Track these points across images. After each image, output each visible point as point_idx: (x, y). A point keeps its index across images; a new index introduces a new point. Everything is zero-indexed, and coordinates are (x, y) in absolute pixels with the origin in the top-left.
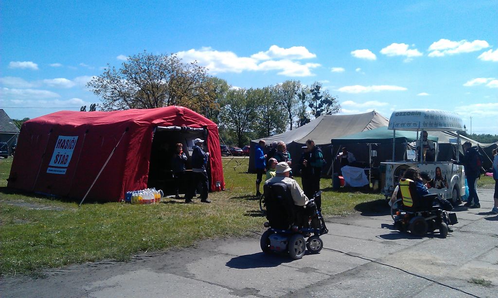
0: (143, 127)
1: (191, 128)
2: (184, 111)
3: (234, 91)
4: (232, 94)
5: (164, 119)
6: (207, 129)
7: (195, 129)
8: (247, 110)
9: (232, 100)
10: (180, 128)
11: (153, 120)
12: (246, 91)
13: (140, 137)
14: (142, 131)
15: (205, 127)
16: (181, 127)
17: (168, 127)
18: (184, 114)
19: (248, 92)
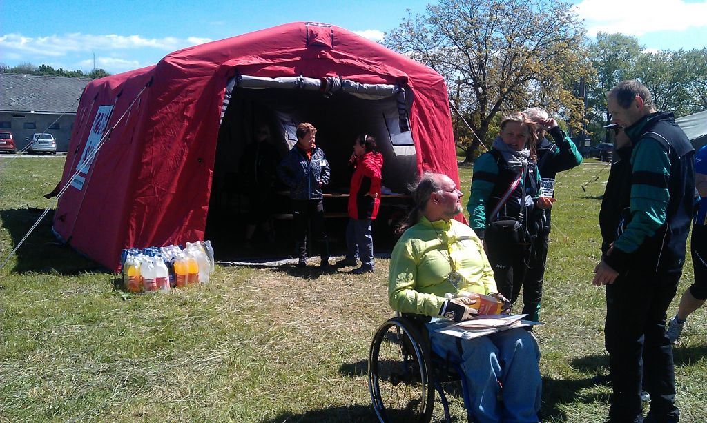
0: (192, 75)
1: (353, 83)
2: (332, 37)
3: (649, 55)
4: (645, 60)
5: (265, 57)
6: (408, 88)
7: (365, 86)
8: (670, 87)
9: (644, 70)
10: (316, 82)
11: (227, 57)
12: (670, 56)
13: (187, 104)
14: (191, 88)
15: (400, 82)
16: (323, 81)
17: (277, 79)
18: (333, 44)
19: (675, 56)
